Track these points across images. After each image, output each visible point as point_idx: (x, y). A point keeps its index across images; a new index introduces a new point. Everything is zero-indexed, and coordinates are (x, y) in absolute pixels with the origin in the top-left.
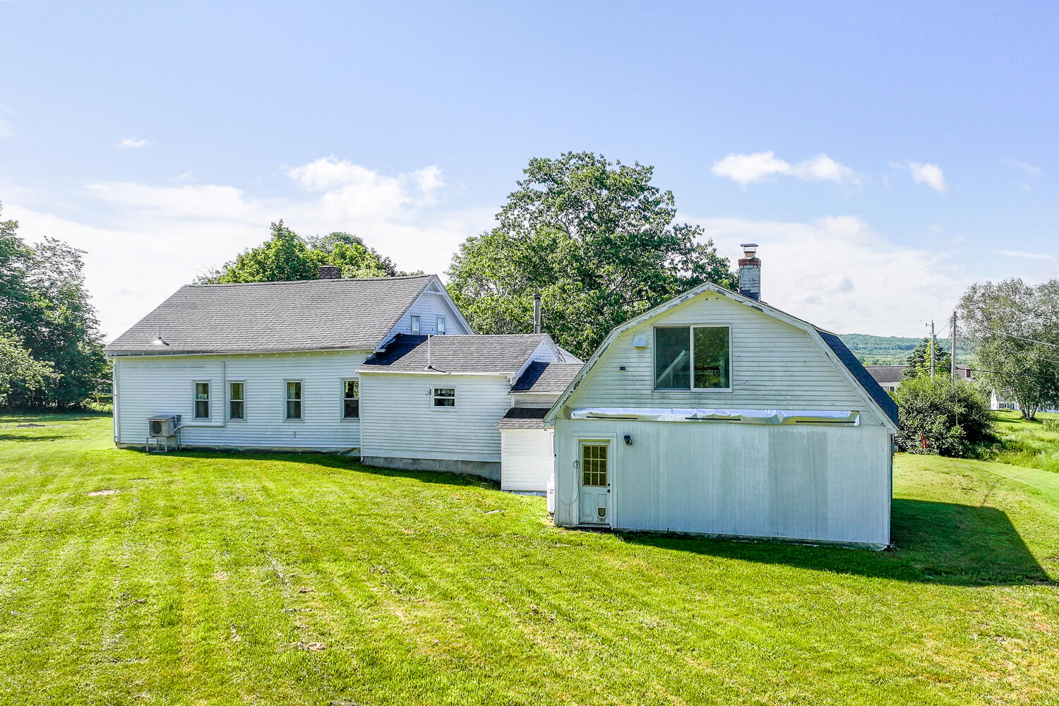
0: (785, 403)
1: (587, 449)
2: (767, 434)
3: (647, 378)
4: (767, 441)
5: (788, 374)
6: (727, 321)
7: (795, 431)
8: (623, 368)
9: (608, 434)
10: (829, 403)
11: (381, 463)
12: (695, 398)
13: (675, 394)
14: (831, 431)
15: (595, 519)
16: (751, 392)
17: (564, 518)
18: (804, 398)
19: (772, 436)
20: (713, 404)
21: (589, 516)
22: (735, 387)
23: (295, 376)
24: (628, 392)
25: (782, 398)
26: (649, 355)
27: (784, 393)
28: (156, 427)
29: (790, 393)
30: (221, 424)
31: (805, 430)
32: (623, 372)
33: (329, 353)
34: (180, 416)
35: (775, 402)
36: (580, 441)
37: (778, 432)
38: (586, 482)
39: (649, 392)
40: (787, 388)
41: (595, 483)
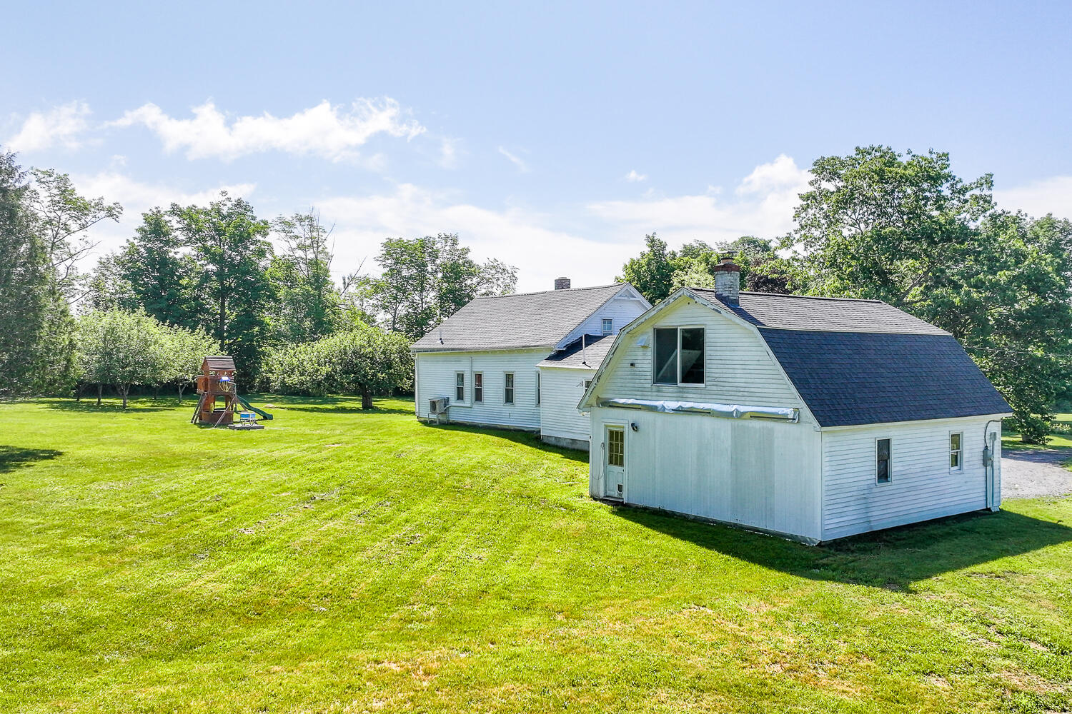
0: (743, 398)
1: (611, 432)
2: (730, 428)
3: (648, 373)
4: (730, 432)
5: (745, 371)
6: (702, 323)
7: (750, 425)
8: (632, 365)
9: (622, 421)
10: (776, 400)
11: (553, 442)
12: (680, 392)
13: (668, 388)
14: (778, 427)
15: (615, 493)
16: (719, 388)
17: (595, 492)
18: (758, 395)
19: (734, 429)
20: (693, 397)
21: (611, 491)
22: (708, 383)
23: (510, 368)
24: (636, 385)
25: (740, 394)
26: (650, 353)
27: (742, 389)
28: (433, 405)
29: (747, 390)
30: (469, 405)
31: (757, 424)
32: (633, 368)
33: (528, 351)
34: (448, 398)
35: (735, 398)
36: (606, 426)
37: (738, 425)
38: (611, 463)
39: (649, 386)
40: (745, 385)
41: (616, 464)
